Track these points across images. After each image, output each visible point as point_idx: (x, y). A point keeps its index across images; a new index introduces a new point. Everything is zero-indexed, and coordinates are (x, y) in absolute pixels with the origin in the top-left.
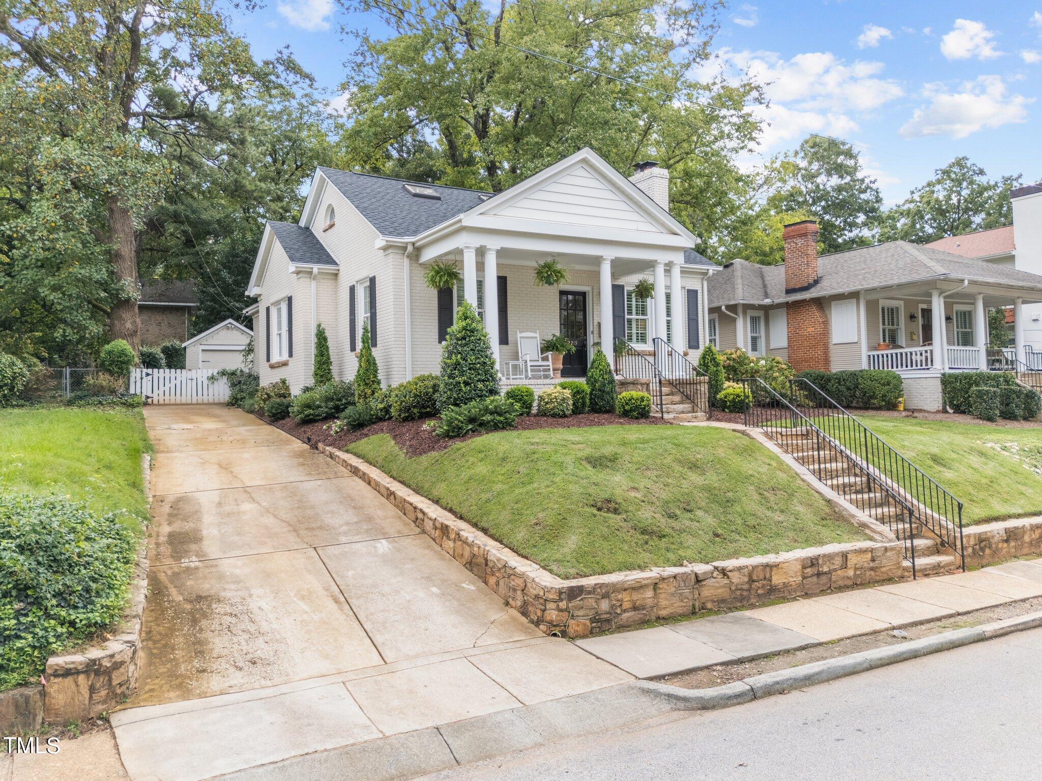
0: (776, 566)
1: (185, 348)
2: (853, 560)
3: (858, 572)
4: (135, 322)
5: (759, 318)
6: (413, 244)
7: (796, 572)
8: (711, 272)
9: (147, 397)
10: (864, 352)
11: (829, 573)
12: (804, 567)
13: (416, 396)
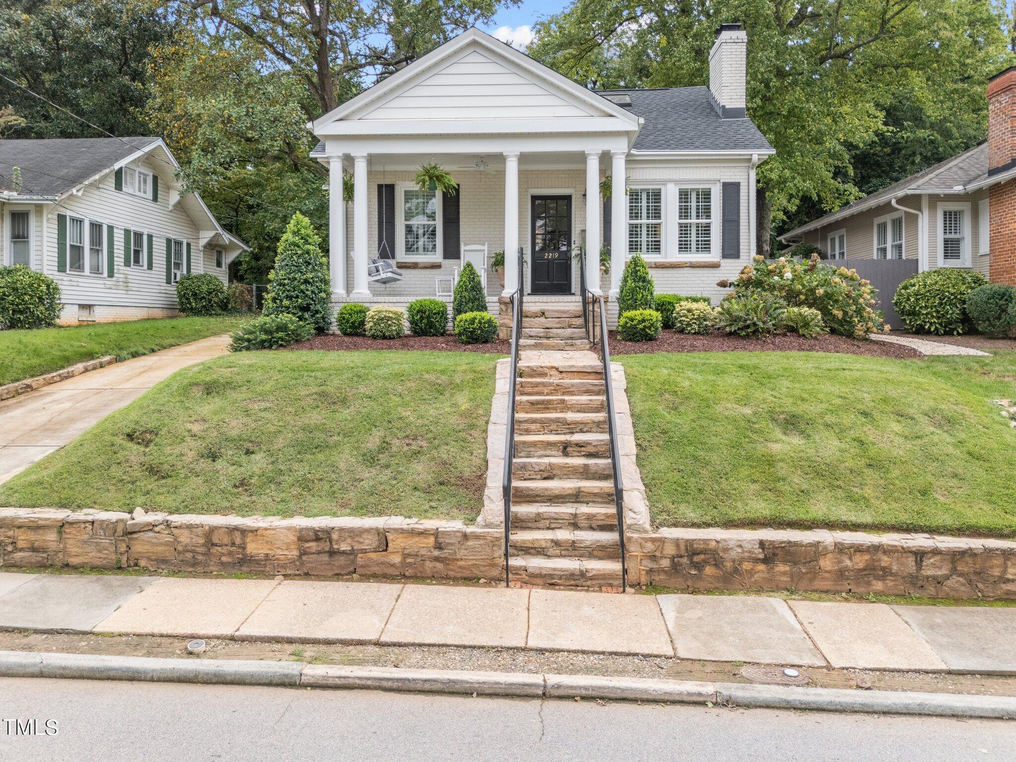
0: (252, 531)
3: (409, 560)
7: (288, 544)
8: (755, 158)
11: (352, 552)
12: (300, 539)
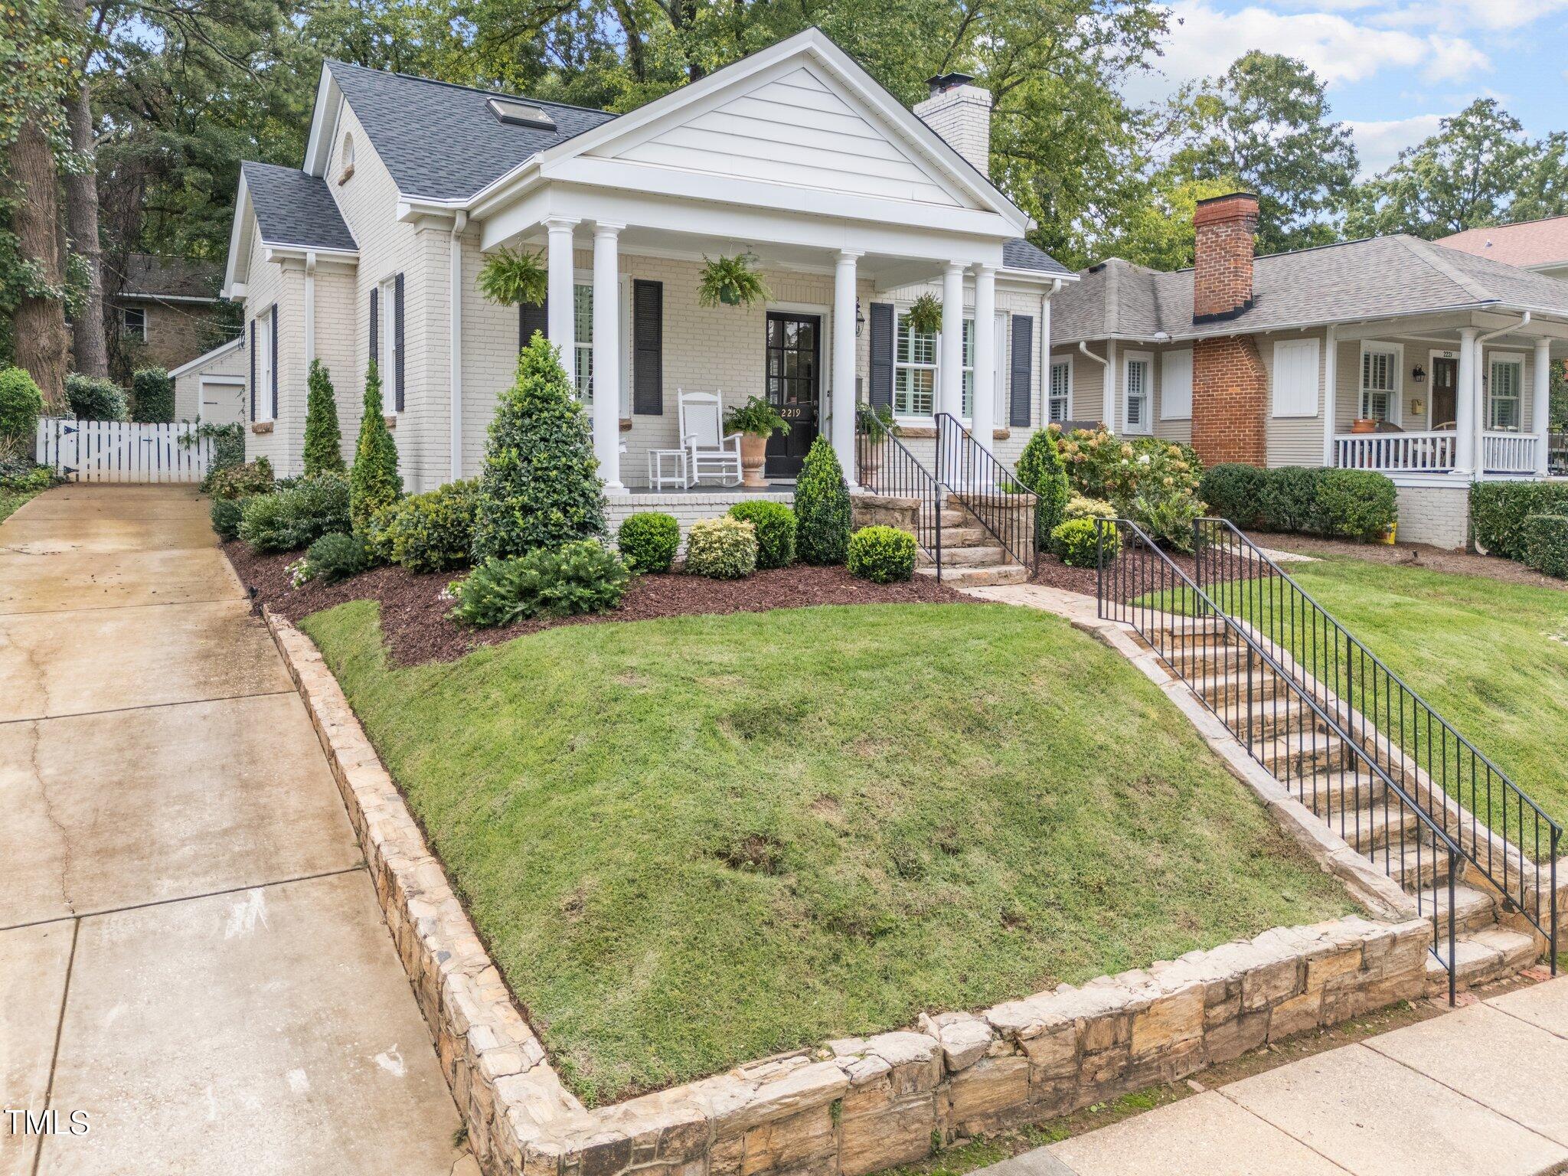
0: (1142, 1012)
1: (173, 379)
2: (1320, 974)
3: (1331, 999)
4: (56, 336)
5: (1145, 364)
6: (468, 213)
7: (1189, 1019)
8: (1058, 285)
9: (68, 470)
10: (1329, 434)
11: (1267, 1008)
12: (1209, 1005)
13: (435, 526)
